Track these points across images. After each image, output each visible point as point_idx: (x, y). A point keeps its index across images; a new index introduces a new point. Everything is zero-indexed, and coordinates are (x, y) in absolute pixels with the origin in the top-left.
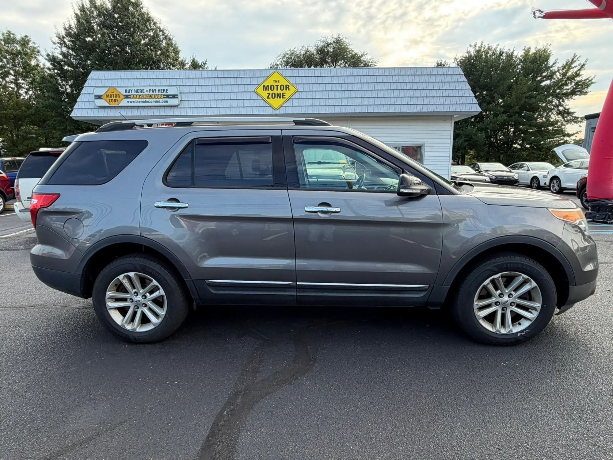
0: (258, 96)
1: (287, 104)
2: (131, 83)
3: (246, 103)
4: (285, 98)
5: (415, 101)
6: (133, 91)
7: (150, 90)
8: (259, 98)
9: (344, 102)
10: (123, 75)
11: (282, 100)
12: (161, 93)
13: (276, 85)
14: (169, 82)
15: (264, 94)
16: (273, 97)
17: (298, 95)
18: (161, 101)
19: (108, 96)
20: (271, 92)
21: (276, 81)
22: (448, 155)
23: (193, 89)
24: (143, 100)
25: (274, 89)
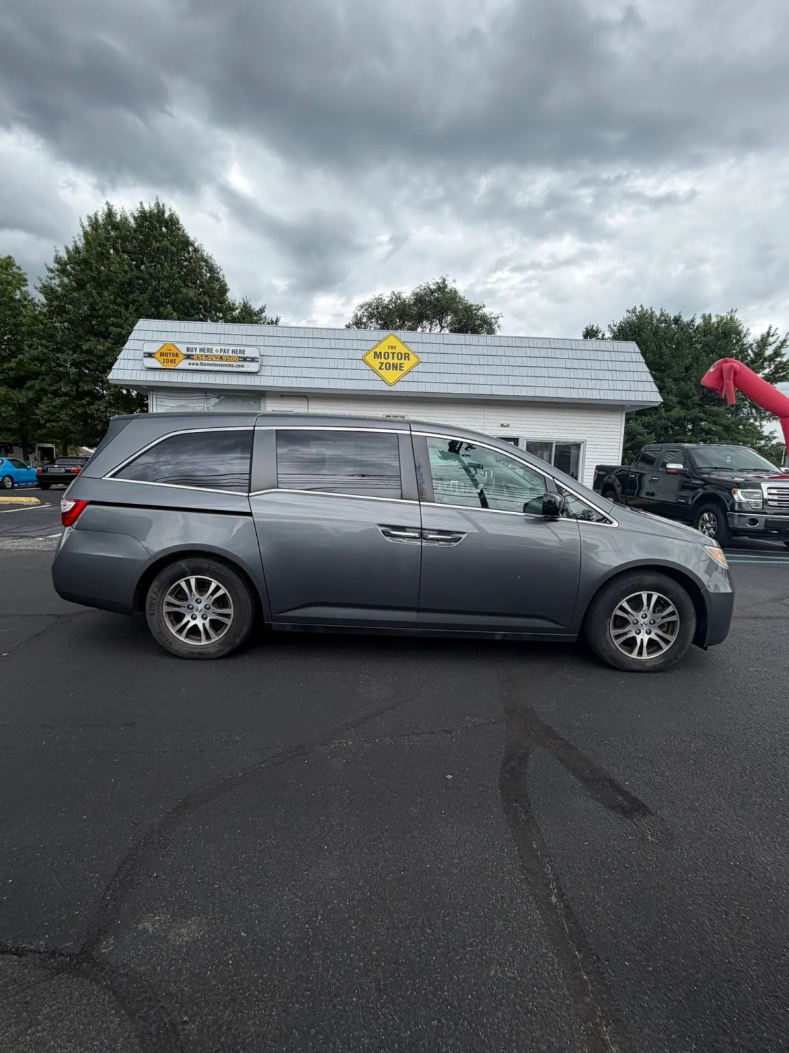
0: (367, 365)
1: (406, 378)
2: (193, 338)
3: (350, 374)
4: (403, 370)
5: (576, 383)
6: (198, 350)
7: (221, 349)
8: (368, 368)
9: (483, 380)
10: (182, 327)
11: (399, 373)
12: (236, 355)
13: (391, 353)
14: (245, 340)
15: (376, 363)
16: (388, 368)
17: (420, 368)
18: (235, 366)
19: (162, 355)
21: (392, 347)
22: (617, 458)
23: (278, 352)
24: (210, 362)
25: (388, 358)
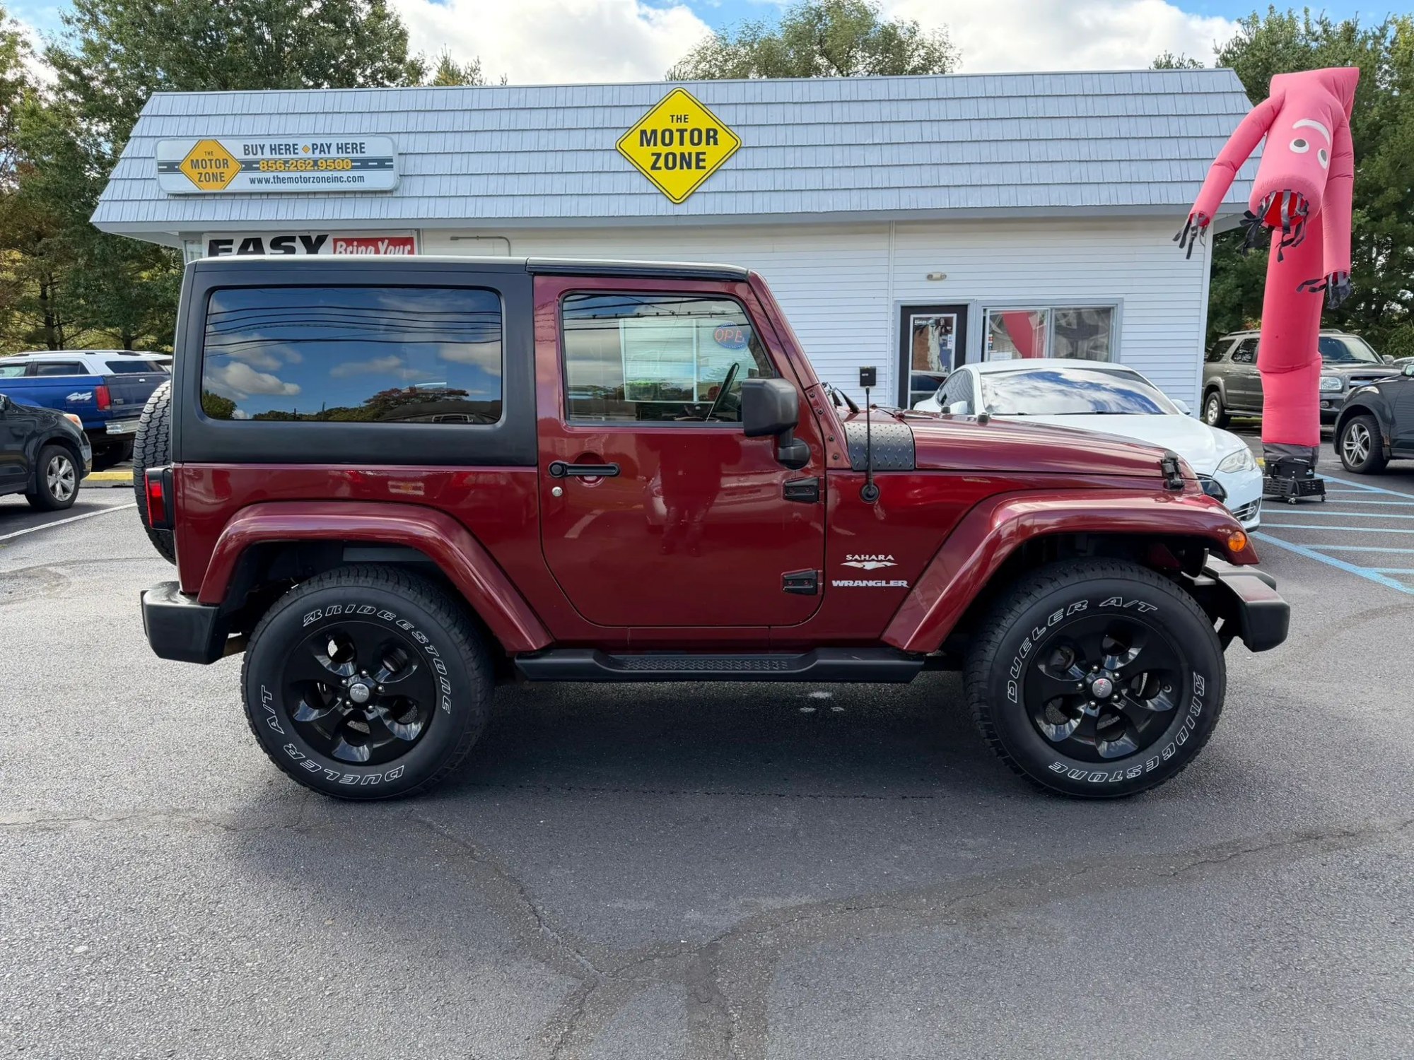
0: (626, 160)
1: (712, 185)
2: (261, 126)
3: (589, 184)
4: (704, 168)
5: (1094, 173)
6: (267, 149)
7: (313, 145)
8: (628, 167)
9: (880, 178)
10: (238, 104)
11: (694, 174)
12: (345, 155)
13: (677, 130)
14: (367, 123)
15: (644, 156)
16: (670, 165)
17: (741, 160)
18: (345, 179)
20: (663, 150)
21: (679, 119)
23: (436, 143)
24: (293, 175)
25: (671, 142)
